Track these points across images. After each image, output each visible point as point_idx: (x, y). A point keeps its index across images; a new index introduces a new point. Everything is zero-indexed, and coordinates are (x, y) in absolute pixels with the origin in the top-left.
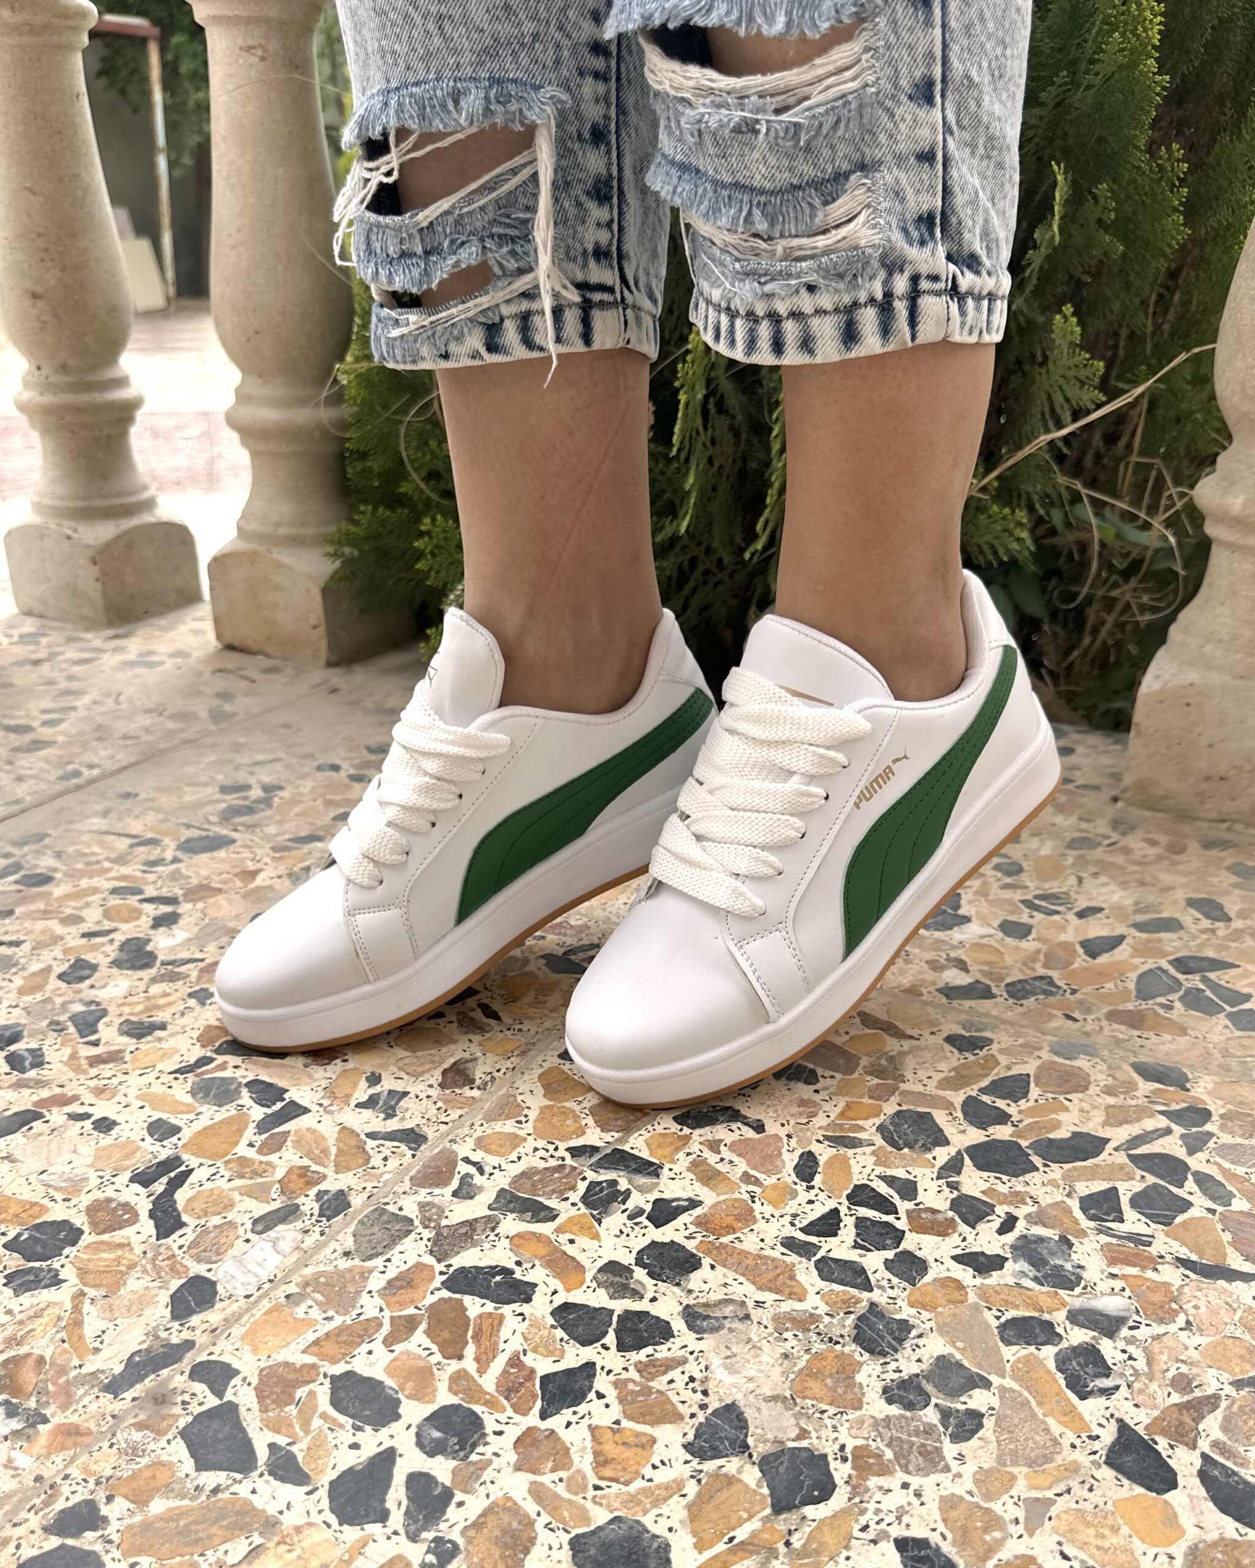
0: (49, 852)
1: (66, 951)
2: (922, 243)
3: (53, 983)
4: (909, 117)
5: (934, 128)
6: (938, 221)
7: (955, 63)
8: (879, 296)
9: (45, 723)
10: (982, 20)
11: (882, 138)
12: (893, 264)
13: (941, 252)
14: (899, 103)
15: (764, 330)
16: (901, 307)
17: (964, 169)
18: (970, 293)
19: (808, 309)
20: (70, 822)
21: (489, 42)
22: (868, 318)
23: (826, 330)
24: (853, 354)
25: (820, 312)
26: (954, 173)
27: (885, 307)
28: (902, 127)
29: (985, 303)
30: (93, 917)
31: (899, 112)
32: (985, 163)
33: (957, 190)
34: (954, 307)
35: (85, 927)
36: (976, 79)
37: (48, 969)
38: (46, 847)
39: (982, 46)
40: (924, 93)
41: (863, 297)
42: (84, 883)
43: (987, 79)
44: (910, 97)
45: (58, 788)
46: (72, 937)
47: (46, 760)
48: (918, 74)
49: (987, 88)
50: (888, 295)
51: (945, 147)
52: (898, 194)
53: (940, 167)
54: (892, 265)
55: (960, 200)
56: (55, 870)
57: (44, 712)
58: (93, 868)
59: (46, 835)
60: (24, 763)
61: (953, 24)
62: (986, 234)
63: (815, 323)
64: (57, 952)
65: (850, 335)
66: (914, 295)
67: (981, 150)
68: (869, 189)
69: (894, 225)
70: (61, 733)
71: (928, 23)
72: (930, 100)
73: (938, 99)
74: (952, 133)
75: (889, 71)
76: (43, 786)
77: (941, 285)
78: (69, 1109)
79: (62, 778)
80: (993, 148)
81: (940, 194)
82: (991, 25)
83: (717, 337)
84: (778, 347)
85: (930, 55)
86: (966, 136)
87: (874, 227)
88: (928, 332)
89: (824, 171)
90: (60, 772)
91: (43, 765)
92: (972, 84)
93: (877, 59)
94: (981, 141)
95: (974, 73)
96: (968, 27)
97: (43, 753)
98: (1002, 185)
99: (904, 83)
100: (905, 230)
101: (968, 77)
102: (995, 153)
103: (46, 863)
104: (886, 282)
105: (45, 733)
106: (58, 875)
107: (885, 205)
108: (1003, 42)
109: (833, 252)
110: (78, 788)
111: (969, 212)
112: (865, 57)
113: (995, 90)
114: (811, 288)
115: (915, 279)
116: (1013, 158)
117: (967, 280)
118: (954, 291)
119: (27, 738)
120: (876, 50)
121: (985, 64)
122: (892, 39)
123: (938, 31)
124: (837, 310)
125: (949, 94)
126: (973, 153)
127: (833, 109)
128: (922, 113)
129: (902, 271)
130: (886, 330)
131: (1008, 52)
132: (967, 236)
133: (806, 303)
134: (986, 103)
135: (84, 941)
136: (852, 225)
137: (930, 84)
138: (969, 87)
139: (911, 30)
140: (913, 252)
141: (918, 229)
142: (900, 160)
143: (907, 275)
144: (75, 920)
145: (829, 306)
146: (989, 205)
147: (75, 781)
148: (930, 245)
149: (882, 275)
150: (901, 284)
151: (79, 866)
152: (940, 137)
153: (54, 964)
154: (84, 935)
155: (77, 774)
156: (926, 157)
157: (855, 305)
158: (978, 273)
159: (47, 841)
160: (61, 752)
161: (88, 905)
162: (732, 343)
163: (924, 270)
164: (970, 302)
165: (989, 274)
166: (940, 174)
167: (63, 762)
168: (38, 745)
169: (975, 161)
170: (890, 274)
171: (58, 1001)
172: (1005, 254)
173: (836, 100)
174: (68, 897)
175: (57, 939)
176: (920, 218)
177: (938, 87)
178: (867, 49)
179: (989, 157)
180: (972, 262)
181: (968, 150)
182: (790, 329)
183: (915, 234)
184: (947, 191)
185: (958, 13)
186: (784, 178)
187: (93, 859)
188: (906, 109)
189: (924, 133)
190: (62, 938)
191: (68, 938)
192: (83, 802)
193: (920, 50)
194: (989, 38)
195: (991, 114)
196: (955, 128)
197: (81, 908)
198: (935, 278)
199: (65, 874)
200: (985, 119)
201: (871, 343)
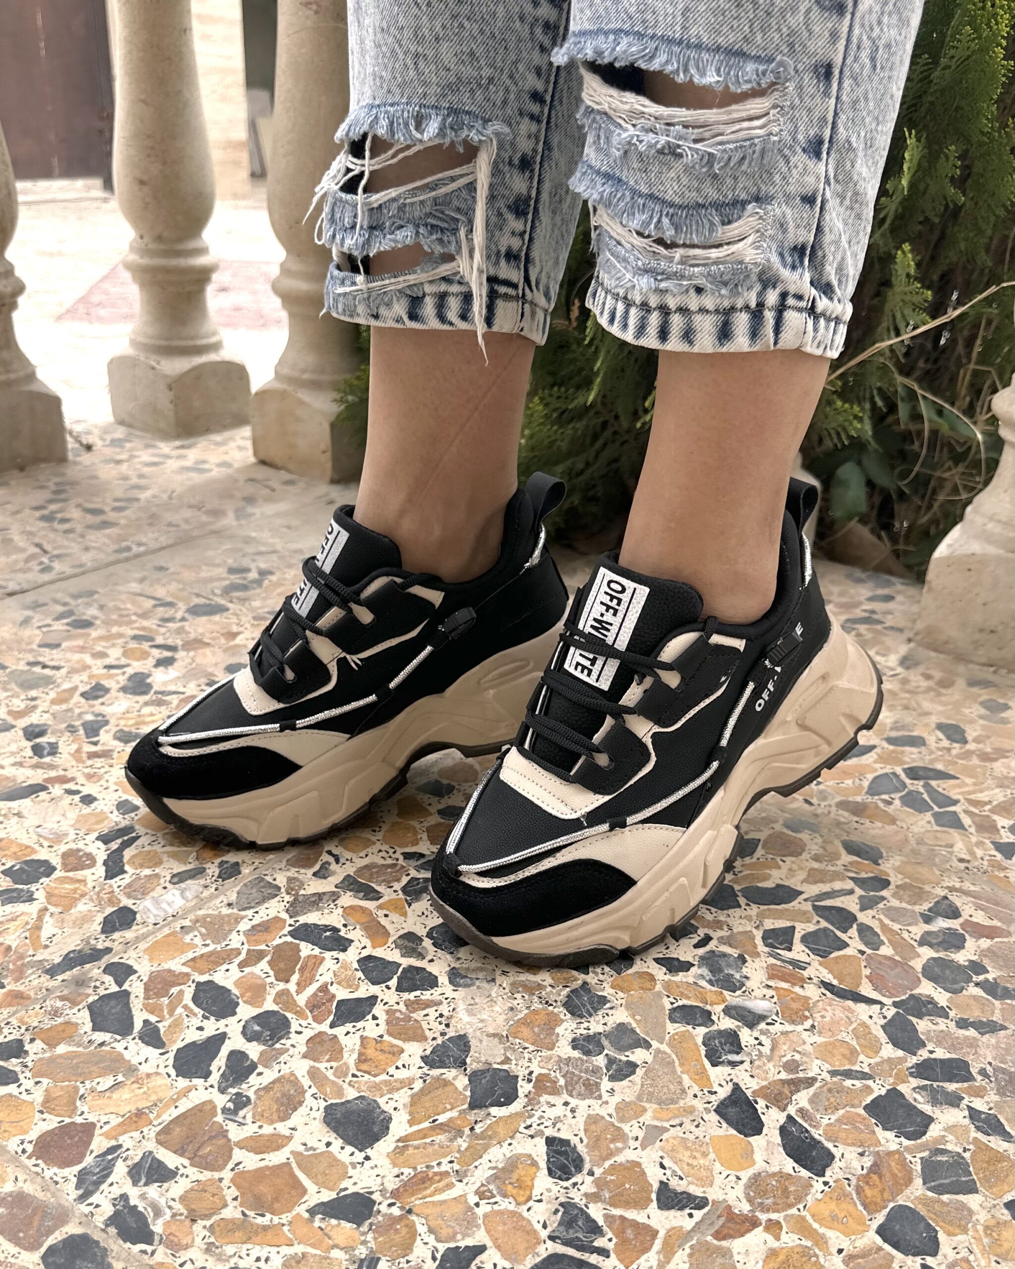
0: (96, 605)
1: (91, 677)
2: (794, 267)
3: (77, 698)
4: (801, 166)
5: (818, 178)
6: (808, 252)
7: (841, 129)
8: (753, 305)
9: (115, 509)
10: (866, 99)
11: (777, 178)
12: (769, 280)
13: (807, 277)
14: (795, 153)
15: (654, 319)
16: (769, 316)
17: (834, 215)
18: (823, 314)
19: (693, 306)
20: (116, 584)
21: (453, 79)
22: (742, 321)
23: (706, 326)
24: (724, 349)
25: (702, 310)
26: (827, 217)
27: (757, 314)
28: (795, 172)
29: (833, 324)
30: (115, 654)
31: (793, 160)
32: (848, 212)
33: (827, 229)
34: (810, 323)
35: (107, 661)
36: (855, 145)
37: (75, 688)
38: (95, 601)
39: (863, 119)
40: (815, 148)
41: (740, 304)
42: (115, 630)
43: (862, 146)
44: (804, 150)
45: (113, 558)
46: (97, 667)
47: (109, 536)
48: (812, 133)
49: (861, 154)
50: (761, 305)
51: (824, 194)
52: (782, 226)
53: (818, 209)
54: (767, 280)
55: (828, 238)
56: (96, 618)
57: (116, 500)
58: (124, 619)
59: (96, 592)
60: (93, 537)
61: (844, 98)
62: (840, 269)
63: (698, 318)
64: (84, 677)
65: (725, 333)
66: (781, 309)
67: (847, 202)
68: (761, 218)
69: (774, 250)
70: (124, 517)
71: (826, 94)
72: (818, 155)
73: (824, 155)
74: (829, 185)
75: (790, 126)
76: (102, 556)
77: (803, 304)
78: (67, 786)
79: (117, 551)
80: (856, 201)
81: (814, 231)
82: (871, 104)
83: (612, 320)
84: (663, 334)
85: (823, 120)
86: (839, 188)
87: (757, 248)
88: (788, 339)
89: (725, 196)
90: (116, 547)
91: (106, 540)
92: (851, 148)
93: (782, 115)
94: (849, 194)
95: (853, 140)
96: (855, 102)
97: (107, 531)
98: (858, 232)
99: (800, 137)
100: (781, 255)
101: (849, 142)
102: (857, 206)
103: (92, 612)
104: (760, 294)
105: (112, 516)
106: (98, 622)
107: (770, 232)
108: (877, 119)
109: (722, 263)
110: (127, 560)
111: (833, 249)
112: (772, 112)
113: (865, 156)
114: (699, 290)
115: (784, 296)
116: (869, 213)
117: (823, 304)
118: (812, 310)
119: (98, 519)
120: (782, 108)
121: (863, 134)
122: (797, 101)
123: (833, 101)
124: (717, 311)
125: (833, 155)
126: (841, 203)
127: (741, 147)
128: (811, 164)
129: (774, 287)
130: (754, 333)
131: (880, 128)
132: (828, 268)
133: (694, 302)
134: (857, 166)
135: (105, 671)
136: (741, 244)
137: (821, 142)
138: (849, 150)
139: (813, 97)
140: (785, 273)
141: (792, 256)
142: (788, 198)
143: (778, 291)
144: (102, 655)
145: (710, 306)
146: (847, 246)
147: (125, 554)
148: (800, 270)
149: (758, 287)
150: (772, 298)
151: (114, 617)
152: (821, 186)
153: (81, 685)
154: (106, 667)
155: (128, 549)
156: (809, 200)
157: (733, 309)
158: (831, 299)
159: (96, 596)
160: (121, 532)
161: (113, 645)
162: (625, 326)
163: (792, 289)
164: (822, 321)
165: (839, 301)
166: (817, 215)
167: (121, 538)
168: (105, 524)
169: (842, 210)
170: (765, 287)
171: (77, 711)
172: (851, 288)
173: (745, 140)
174: (101, 638)
175: (86, 667)
176: (795, 248)
177: (826, 145)
178: (775, 106)
179: (852, 209)
180: (827, 289)
181: (838, 200)
182: (676, 320)
183: (789, 260)
184: (819, 229)
185: (849, 89)
186: (692, 197)
187: (125, 613)
188: (800, 158)
189: (810, 180)
190: (89, 667)
191: (94, 668)
192: (128, 571)
193: (817, 114)
194: (868, 114)
195: (860, 174)
196: (832, 181)
197: (108, 648)
198: (800, 297)
199: (103, 622)
200: (855, 177)
201: (741, 342)
